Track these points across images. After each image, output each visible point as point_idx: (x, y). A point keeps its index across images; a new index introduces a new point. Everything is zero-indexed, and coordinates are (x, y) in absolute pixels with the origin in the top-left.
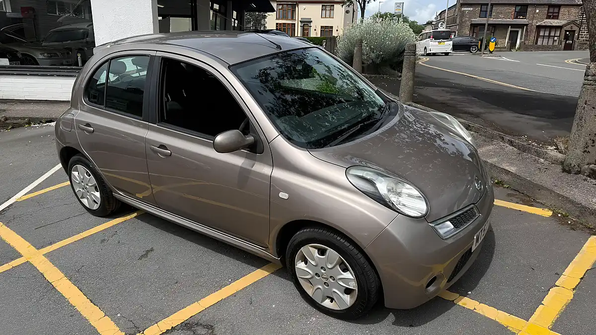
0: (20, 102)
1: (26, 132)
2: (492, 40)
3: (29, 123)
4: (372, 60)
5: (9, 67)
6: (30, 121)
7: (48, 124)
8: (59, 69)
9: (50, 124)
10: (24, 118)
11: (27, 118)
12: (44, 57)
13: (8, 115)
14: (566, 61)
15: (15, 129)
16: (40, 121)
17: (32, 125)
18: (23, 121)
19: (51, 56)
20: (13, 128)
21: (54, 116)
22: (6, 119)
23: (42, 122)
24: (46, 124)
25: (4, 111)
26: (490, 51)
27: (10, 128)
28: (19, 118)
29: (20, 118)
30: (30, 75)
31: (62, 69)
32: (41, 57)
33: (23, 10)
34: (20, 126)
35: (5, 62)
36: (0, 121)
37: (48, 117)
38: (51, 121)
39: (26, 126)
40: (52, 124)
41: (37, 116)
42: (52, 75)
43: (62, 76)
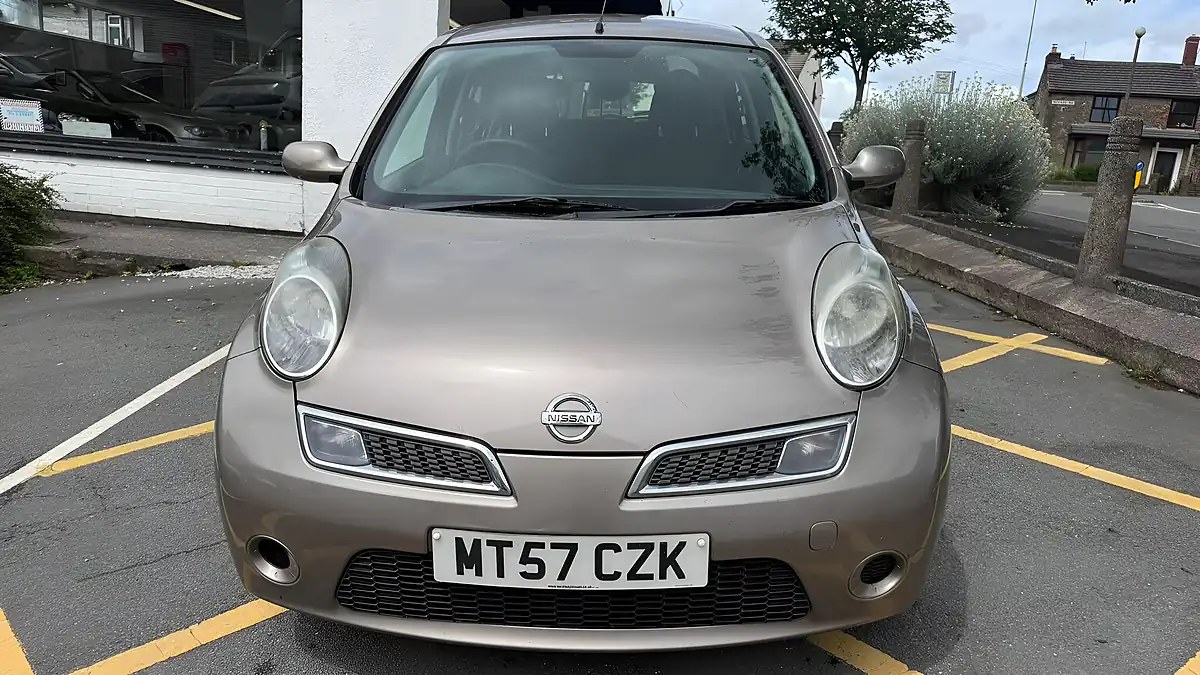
1: (125, 287)
3: (132, 269)
4: (934, 175)
5: (110, 143)
6: (137, 263)
7: (173, 273)
9: (178, 273)
10: (122, 257)
11: (129, 256)
12: (191, 136)
13: (87, 247)
15: (99, 280)
16: (157, 265)
17: (139, 274)
18: (120, 264)
19: (205, 135)
20: (95, 276)
21: (190, 254)
22: (84, 255)
23: (163, 268)
24: (170, 274)
25: (84, 237)
27: (88, 275)
28: (110, 255)
29: (116, 256)
30: (153, 162)
31: (222, 152)
32: (185, 134)
33: (168, 48)
34: (112, 273)
35: (102, 131)
36: (68, 258)
37: (177, 257)
38: (183, 267)
39: (126, 274)
40: (184, 274)
41: (153, 254)
42: (200, 166)
43: (222, 168)
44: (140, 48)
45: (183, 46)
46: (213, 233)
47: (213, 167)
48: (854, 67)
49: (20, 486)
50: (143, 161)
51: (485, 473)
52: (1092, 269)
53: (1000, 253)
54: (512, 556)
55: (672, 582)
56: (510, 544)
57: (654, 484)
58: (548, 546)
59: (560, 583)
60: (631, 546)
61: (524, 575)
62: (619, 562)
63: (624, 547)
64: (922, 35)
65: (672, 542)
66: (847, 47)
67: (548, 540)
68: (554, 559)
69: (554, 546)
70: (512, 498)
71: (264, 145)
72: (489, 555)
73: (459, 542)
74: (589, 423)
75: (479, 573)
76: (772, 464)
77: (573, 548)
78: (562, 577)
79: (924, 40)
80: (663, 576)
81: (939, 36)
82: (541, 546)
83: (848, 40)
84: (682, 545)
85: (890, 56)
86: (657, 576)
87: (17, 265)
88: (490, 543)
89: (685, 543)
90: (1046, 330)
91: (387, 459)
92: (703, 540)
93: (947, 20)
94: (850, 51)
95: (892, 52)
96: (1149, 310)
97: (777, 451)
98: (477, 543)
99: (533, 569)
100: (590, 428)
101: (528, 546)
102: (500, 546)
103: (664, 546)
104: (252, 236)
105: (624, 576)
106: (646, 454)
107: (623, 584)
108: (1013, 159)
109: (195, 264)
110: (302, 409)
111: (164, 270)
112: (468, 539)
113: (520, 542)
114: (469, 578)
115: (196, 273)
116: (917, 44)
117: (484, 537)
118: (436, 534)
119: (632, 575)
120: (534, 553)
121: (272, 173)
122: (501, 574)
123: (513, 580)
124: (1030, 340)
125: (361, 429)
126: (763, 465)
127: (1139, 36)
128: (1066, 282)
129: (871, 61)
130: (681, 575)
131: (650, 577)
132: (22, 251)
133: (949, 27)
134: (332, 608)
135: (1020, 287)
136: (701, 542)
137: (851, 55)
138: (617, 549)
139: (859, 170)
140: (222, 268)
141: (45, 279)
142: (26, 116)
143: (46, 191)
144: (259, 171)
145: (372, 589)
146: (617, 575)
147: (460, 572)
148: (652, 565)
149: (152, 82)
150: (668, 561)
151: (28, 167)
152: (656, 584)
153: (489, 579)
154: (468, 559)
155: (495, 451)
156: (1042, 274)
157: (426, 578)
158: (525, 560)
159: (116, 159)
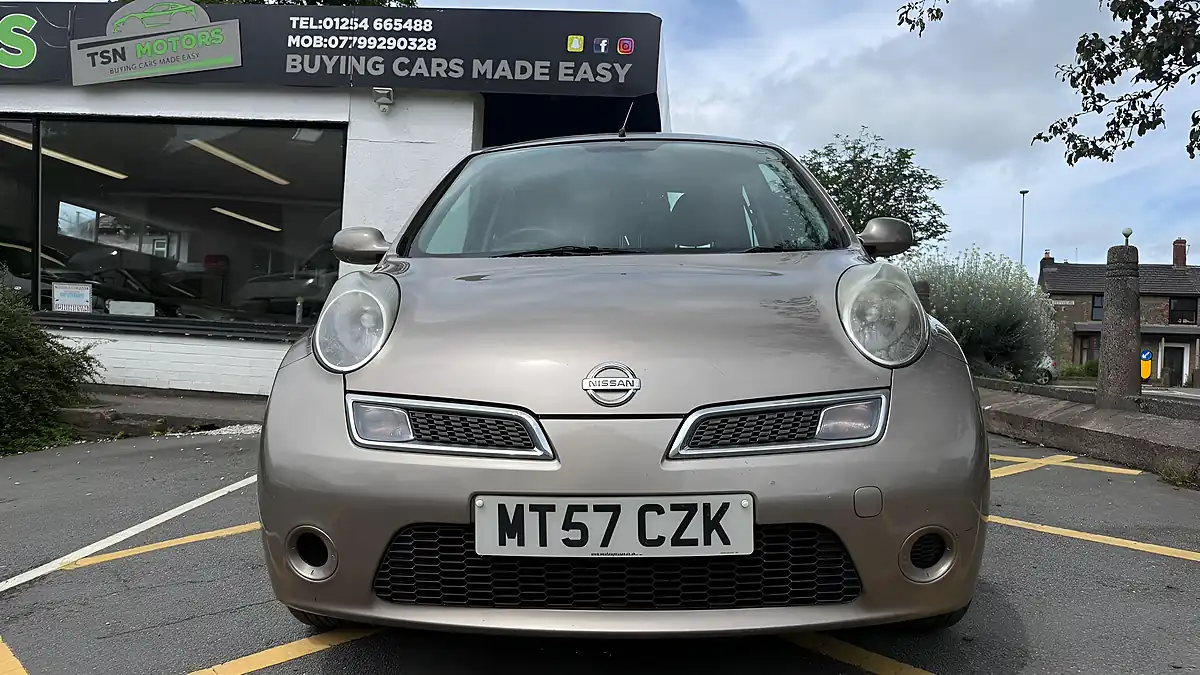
0: (158, 395)
1: (154, 441)
2: (1144, 356)
3: (162, 430)
5: (152, 320)
6: (166, 425)
7: (202, 432)
8: (253, 326)
9: (208, 432)
10: (156, 417)
11: (161, 417)
13: (120, 410)
15: (130, 439)
17: (169, 434)
18: (151, 424)
20: (126, 436)
21: (219, 417)
22: (117, 417)
23: (191, 428)
24: (199, 433)
25: (119, 404)
26: (1141, 378)
27: (119, 435)
28: (143, 417)
29: (148, 417)
30: (191, 336)
31: (258, 327)
33: (210, 259)
34: (144, 433)
35: (146, 309)
36: (103, 419)
37: (207, 417)
38: (213, 427)
39: (156, 433)
40: (213, 432)
41: (185, 415)
42: (235, 339)
43: (257, 340)
44: (184, 259)
45: (224, 259)
46: (242, 402)
47: (247, 339)
49: (43, 577)
50: (182, 335)
51: (528, 440)
52: (1111, 391)
53: (1017, 392)
54: (555, 521)
55: (717, 549)
56: (552, 508)
57: (694, 446)
58: (591, 508)
59: (604, 550)
60: (674, 507)
61: (567, 542)
62: (662, 525)
63: (667, 509)
64: (918, 234)
65: (716, 503)
67: (590, 502)
68: (597, 523)
69: (597, 508)
70: (556, 461)
71: (298, 319)
72: (531, 521)
73: (502, 508)
74: (629, 387)
75: (521, 543)
76: (811, 429)
77: (616, 510)
78: (605, 543)
79: (921, 239)
80: (708, 542)
81: (934, 235)
82: (584, 508)
84: (725, 506)
86: (701, 541)
87: (51, 426)
88: (533, 508)
89: (729, 503)
90: (1075, 453)
91: (433, 433)
92: (747, 501)
93: (942, 220)
96: (1175, 423)
97: (814, 418)
98: (520, 508)
99: (576, 535)
100: (630, 392)
101: (572, 509)
102: (543, 511)
103: (707, 507)
105: (668, 541)
106: (685, 417)
107: (667, 551)
108: (1019, 323)
109: (225, 423)
110: (351, 398)
111: (193, 430)
112: (511, 505)
113: (562, 505)
114: (512, 549)
115: (224, 431)
116: (914, 242)
117: (527, 502)
118: (479, 502)
119: (677, 541)
120: (577, 517)
122: (543, 543)
123: (556, 549)
124: (1059, 460)
125: (407, 409)
126: (803, 430)
127: (1127, 236)
128: (1087, 408)
130: (726, 541)
131: (694, 542)
132: (59, 412)
133: (943, 226)
134: (368, 604)
135: (1042, 416)
136: (745, 503)
138: (660, 510)
139: (871, 237)
140: (250, 427)
141: (76, 439)
142: (72, 297)
143: (88, 359)
145: (412, 572)
146: (660, 540)
147: (502, 543)
148: (696, 529)
149: (192, 282)
150: (712, 525)
151: (72, 341)
152: (700, 551)
153: (532, 549)
154: (510, 527)
155: (537, 417)
156: (1062, 404)
157: (468, 554)
158: (568, 525)
159: (157, 334)
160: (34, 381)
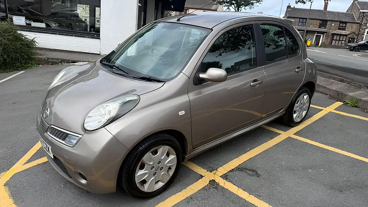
0: (50, 51)
2: (309, 39)
5: (46, 29)
6: (62, 61)
7: (72, 64)
9: (74, 64)
10: (58, 59)
11: (60, 59)
12: (56, 26)
13: (48, 57)
14: (353, 55)
17: (63, 64)
18: (58, 61)
19: (59, 26)
20: (52, 64)
21: (76, 59)
22: (48, 59)
23: (69, 62)
26: (307, 45)
27: (50, 64)
28: (54, 59)
29: (56, 59)
30: (59, 34)
31: (77, 32)
32: (54, 25)
34: (56, 63)
35: (43, 25)
36: (45, 59)
37: (73, 59)
38: (74, 62)
39: (60, 64)
40: (76, 64)
41: (66, 59)
42: (72, 36)
43: (78, 36)
46: (76, 54)
47: (76, 36)
48: (235, 10)
50: (56, 34)
64: (254, 2)
66: (233, 4)
71: (88, 30)
81: (258, 2)
83: (234, 2)
85: (245, 7)
87: (32, 61)
94: (234, 5)
95: (246, 6)
104: (87, 54)
109: (78, 61)
115: (79, 64)
116: (252, 4)
121: (92, 38)
129: (240, 8)
132: (33, 57)
137: (235, 6)
140: (85, 63)
141: (39, 65)
142: (20, 20)
143: (34, 42)
144: (88, 37)
151: (29, 35)
159: (48, 33)
160: (25, 49)
